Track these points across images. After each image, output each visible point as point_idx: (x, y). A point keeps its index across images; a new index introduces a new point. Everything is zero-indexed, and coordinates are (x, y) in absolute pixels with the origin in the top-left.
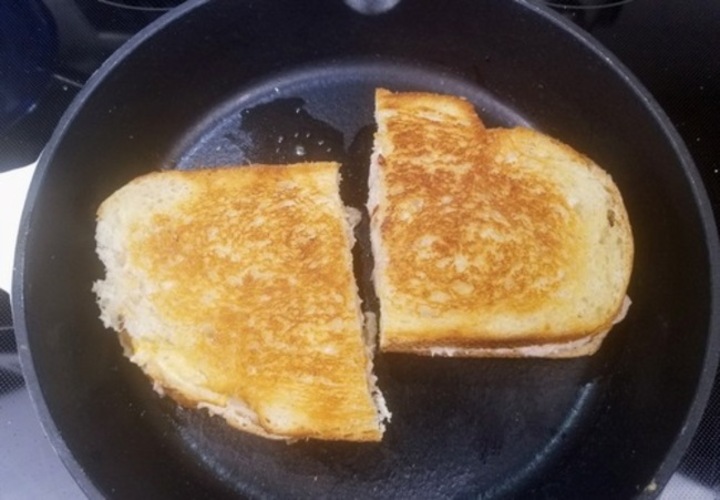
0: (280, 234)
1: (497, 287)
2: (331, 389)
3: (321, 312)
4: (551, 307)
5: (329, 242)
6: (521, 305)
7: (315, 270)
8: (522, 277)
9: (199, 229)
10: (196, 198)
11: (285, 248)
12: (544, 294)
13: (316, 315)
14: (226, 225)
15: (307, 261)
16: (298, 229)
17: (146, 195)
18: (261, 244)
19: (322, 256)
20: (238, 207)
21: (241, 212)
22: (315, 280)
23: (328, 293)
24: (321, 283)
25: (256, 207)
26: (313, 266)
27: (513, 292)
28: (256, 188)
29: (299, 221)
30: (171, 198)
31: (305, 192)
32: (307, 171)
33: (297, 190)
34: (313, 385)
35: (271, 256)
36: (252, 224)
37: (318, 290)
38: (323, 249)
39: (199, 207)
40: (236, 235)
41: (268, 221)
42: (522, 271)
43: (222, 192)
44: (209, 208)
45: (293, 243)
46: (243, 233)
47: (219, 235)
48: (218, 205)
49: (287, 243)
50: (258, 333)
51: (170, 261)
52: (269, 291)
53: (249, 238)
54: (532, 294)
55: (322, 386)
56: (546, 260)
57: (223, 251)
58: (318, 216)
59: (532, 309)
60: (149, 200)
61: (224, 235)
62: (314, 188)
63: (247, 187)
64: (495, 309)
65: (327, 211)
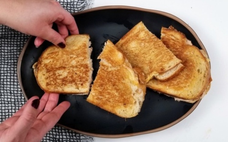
0: (105, 91)
1: (173, 83)
2: (109, 54)
3: (105, 72)
4: (182, 91)
5: (97, 84)
6: (176, 88)
7: (102, 80)
8: (179, 82)
9: (119, 101)
10: (117, 107)
11: (105, 88)
12: (182, 87)
13: (106, 72)
14: (113, 99)
15: (102, 83)
16: (101, 90)
17: (126, 113)
18: (109, 91)
19: (99, 82)
20: (110, 101)
21: (109, 100)
22: (103, 78)
23: (102, 74)
24: (102, 77)
25: (107, 99)
26: (102, 81)
27: (175, 85)
28: (104, 103)
29: (100, 92)
30: (121, 110)
31: (96, 97)
32: (93, 102)
33: (97, 99)
34: (112, 57)
35: (108, 88)
36: (109, 96)
37: (103, 76)
38: (99, 83)
39: (117, 105)
40: (113, 96)
41: (105, 95)
42: (180, 81)
43: (111, 106)
44: (115, 104)
45: (103, 88)
46: (111, 95)
47: (116, 97)
48: (113, 104)
49: (104, 88)
50: (116, 74)
51: (127, 97)
52: (111, 81)
53: (111, 93)
54: (179, 87)
55: (110, 56)
56: (186, 80)
57: (117, 94)
58: (96, 91)
59: (178, 90)
60: (126, 112)
61: (115, 97)
62: (93, 97)
63: (106, 105)
64: (170, 87)
65: (94, 91)
